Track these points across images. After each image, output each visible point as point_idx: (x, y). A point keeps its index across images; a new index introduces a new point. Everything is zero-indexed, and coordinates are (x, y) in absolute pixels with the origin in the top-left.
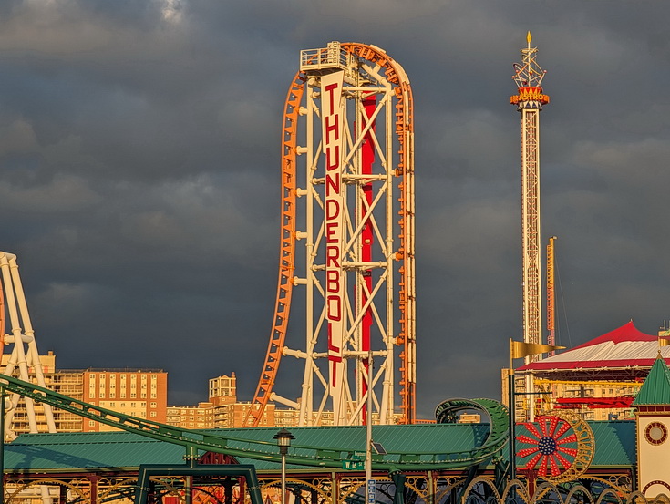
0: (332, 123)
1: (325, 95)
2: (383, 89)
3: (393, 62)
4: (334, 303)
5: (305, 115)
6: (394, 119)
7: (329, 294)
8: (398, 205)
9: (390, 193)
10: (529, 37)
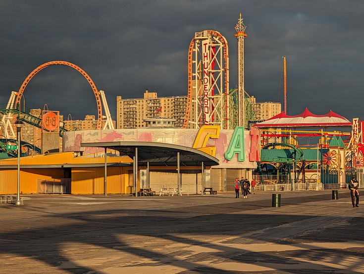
0: (206, 55)
1: (203, 47)
2: (219, 45)
3: (223, 37)
4: (206, 108)
5: (195, 52)
6: (223, 54)
7: (205, 106)
8: (224, 80)
9: (222, 75)
10: (241, 15)
